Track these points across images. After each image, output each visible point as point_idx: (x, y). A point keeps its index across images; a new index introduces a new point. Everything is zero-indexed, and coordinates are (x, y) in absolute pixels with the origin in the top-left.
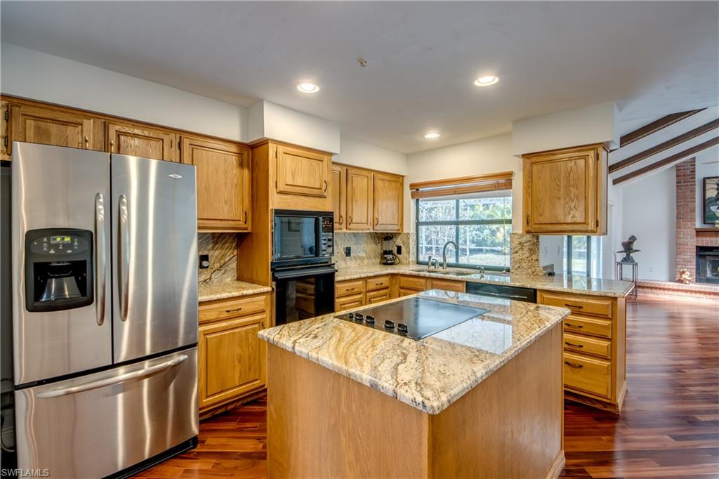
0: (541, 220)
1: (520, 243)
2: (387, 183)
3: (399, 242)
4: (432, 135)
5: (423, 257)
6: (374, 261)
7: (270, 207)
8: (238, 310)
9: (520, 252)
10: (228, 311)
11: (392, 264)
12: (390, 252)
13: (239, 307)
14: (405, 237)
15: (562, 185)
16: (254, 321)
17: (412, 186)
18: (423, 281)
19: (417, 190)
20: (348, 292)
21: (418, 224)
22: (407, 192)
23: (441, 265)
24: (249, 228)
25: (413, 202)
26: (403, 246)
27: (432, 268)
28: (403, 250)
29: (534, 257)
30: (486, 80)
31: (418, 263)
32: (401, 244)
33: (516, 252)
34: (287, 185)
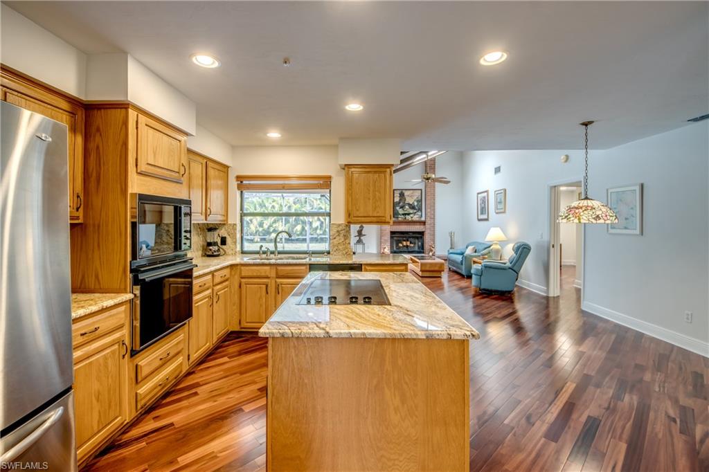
0: (358, 214)
1: (338, 231)
2: (217, 173)
3: (223, 232)
4: (274, 135)
5: (248, 247)
6: (197, 253)
7: (130, 191)
8: (96, 329)
9: (338, 238)
10: (82, 335)
11: (218, 256)
12: (215, 244)
13: (96, 326)
14: (231, 227)
15: (371, 189)
16: (114, 340)
17: (238, 178)
18: (267, 268)
19: (241, 182)
20: (201, 288)
21: (243, 215)
22: (233, 184)
23: (272, 253)
24: (81, 217)
25: (238, 193)
26: (228, 237)
27: (264, 256)
28: (229, 240)
29: (347, 242)
30: (354, 107)
31: (243, 252)
32: (225, 235)
33: (335, 238)
34: (148, 164)
